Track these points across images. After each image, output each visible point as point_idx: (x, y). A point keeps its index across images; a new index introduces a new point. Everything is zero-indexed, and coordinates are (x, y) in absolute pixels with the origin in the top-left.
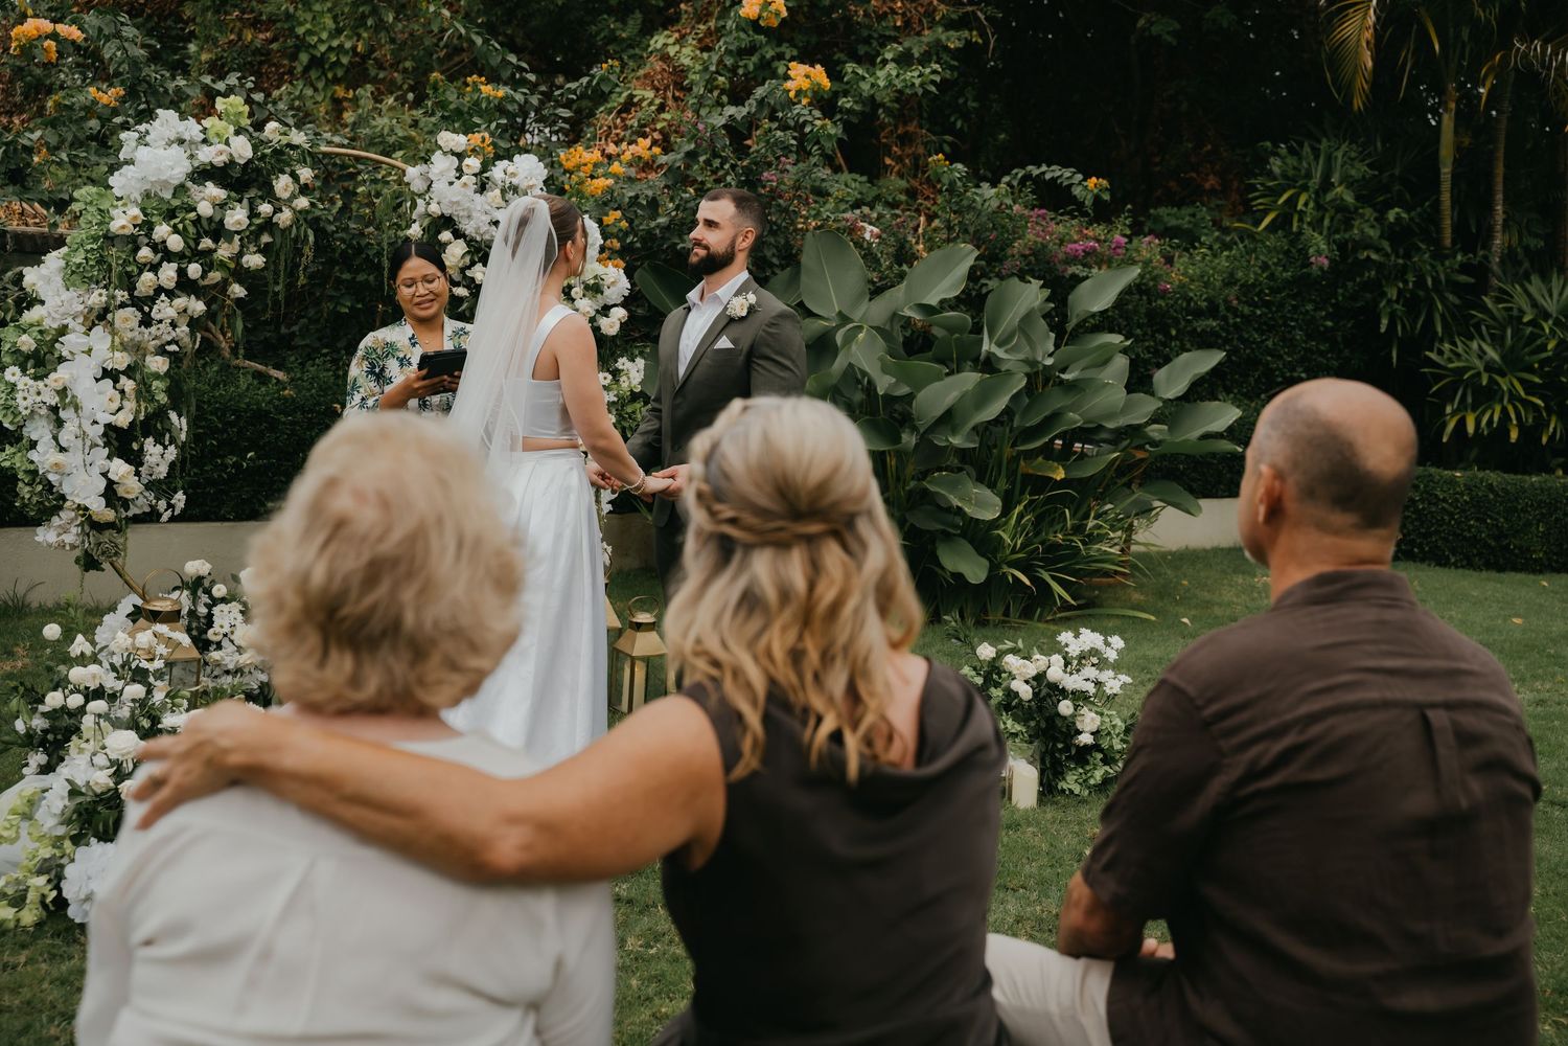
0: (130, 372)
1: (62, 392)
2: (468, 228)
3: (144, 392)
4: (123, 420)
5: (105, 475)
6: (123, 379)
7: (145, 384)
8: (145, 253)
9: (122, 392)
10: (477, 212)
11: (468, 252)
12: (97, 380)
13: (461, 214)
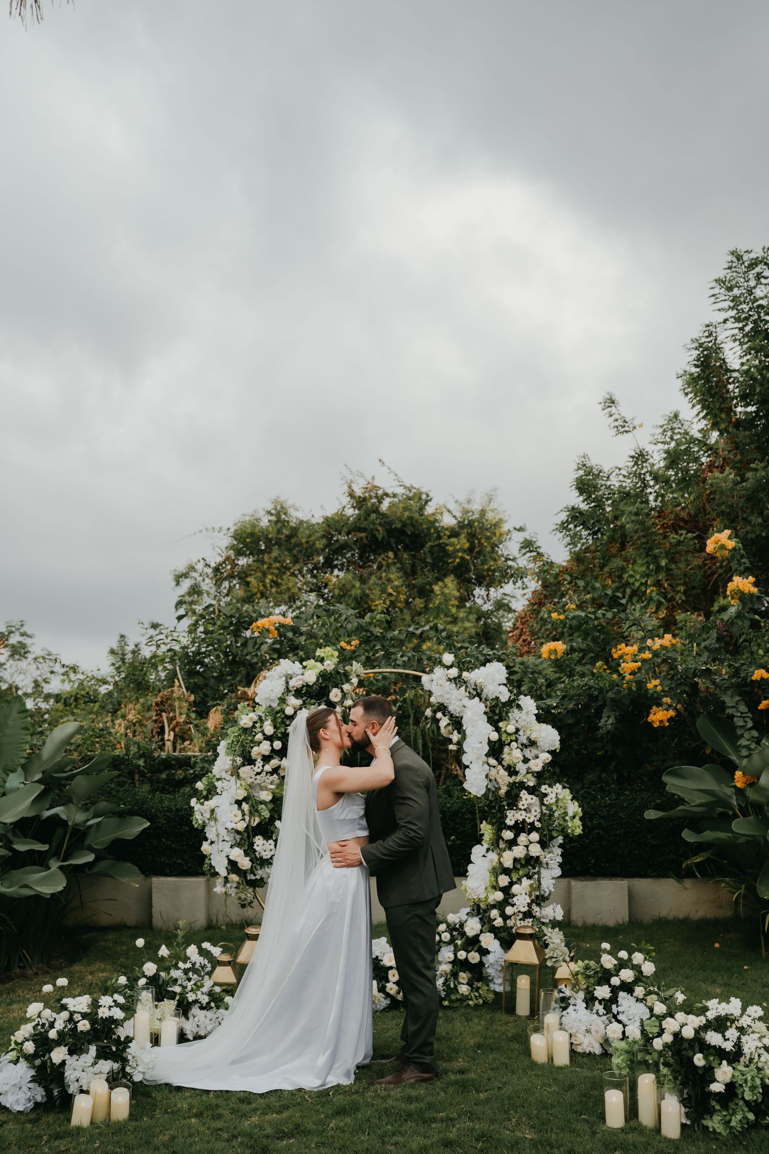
0: (246, 799)
1: (212, 811)
2: (451, 708)
3: (254, 811)
4: (241, 826)
5: (228, 856)
6: (244, 804)
7: (254, 807)
8: (259, 737)
9: (243, 812)
10: (456, 699)
11: (449, 724)
12: (231, 804)
13: (447, 701)
